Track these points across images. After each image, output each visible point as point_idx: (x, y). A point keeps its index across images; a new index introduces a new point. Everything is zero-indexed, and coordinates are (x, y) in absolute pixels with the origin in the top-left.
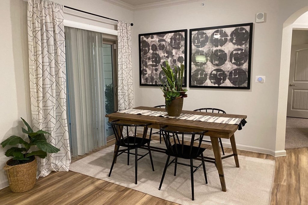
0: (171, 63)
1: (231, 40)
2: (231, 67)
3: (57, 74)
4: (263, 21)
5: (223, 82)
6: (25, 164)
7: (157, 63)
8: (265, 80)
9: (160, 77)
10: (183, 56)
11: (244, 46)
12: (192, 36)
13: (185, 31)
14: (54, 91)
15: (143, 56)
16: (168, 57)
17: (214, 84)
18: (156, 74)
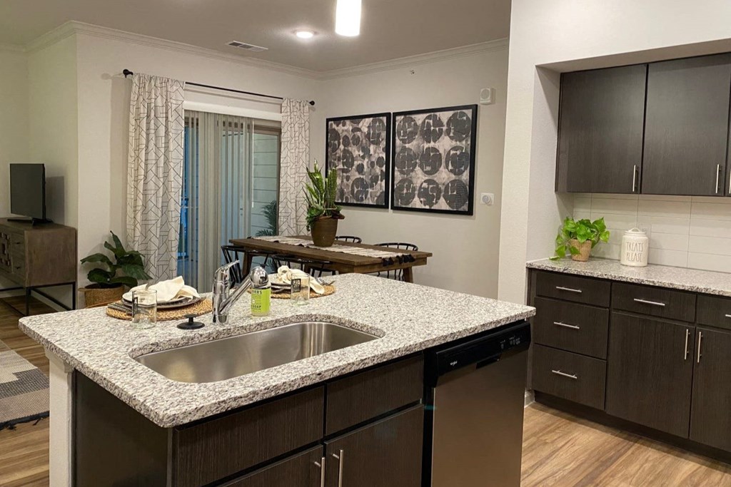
0: (368, 167)
1: (448, 132)
2: (446, 177)
3: (166, 176)
4: (489, 101)
5: (436, 202)
6: (106, 290)
7: (349, 167)
8: (493, 199)
9: (353, 190)
10: (384, 155)
11: (464, 142)
12: (397, 124)
13: (388, 115)
14: (160, 199)
15: (331, 155)
16: (363, 157)
17: (425, 205)
18: (347, 185)
